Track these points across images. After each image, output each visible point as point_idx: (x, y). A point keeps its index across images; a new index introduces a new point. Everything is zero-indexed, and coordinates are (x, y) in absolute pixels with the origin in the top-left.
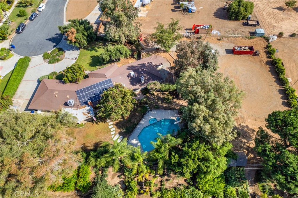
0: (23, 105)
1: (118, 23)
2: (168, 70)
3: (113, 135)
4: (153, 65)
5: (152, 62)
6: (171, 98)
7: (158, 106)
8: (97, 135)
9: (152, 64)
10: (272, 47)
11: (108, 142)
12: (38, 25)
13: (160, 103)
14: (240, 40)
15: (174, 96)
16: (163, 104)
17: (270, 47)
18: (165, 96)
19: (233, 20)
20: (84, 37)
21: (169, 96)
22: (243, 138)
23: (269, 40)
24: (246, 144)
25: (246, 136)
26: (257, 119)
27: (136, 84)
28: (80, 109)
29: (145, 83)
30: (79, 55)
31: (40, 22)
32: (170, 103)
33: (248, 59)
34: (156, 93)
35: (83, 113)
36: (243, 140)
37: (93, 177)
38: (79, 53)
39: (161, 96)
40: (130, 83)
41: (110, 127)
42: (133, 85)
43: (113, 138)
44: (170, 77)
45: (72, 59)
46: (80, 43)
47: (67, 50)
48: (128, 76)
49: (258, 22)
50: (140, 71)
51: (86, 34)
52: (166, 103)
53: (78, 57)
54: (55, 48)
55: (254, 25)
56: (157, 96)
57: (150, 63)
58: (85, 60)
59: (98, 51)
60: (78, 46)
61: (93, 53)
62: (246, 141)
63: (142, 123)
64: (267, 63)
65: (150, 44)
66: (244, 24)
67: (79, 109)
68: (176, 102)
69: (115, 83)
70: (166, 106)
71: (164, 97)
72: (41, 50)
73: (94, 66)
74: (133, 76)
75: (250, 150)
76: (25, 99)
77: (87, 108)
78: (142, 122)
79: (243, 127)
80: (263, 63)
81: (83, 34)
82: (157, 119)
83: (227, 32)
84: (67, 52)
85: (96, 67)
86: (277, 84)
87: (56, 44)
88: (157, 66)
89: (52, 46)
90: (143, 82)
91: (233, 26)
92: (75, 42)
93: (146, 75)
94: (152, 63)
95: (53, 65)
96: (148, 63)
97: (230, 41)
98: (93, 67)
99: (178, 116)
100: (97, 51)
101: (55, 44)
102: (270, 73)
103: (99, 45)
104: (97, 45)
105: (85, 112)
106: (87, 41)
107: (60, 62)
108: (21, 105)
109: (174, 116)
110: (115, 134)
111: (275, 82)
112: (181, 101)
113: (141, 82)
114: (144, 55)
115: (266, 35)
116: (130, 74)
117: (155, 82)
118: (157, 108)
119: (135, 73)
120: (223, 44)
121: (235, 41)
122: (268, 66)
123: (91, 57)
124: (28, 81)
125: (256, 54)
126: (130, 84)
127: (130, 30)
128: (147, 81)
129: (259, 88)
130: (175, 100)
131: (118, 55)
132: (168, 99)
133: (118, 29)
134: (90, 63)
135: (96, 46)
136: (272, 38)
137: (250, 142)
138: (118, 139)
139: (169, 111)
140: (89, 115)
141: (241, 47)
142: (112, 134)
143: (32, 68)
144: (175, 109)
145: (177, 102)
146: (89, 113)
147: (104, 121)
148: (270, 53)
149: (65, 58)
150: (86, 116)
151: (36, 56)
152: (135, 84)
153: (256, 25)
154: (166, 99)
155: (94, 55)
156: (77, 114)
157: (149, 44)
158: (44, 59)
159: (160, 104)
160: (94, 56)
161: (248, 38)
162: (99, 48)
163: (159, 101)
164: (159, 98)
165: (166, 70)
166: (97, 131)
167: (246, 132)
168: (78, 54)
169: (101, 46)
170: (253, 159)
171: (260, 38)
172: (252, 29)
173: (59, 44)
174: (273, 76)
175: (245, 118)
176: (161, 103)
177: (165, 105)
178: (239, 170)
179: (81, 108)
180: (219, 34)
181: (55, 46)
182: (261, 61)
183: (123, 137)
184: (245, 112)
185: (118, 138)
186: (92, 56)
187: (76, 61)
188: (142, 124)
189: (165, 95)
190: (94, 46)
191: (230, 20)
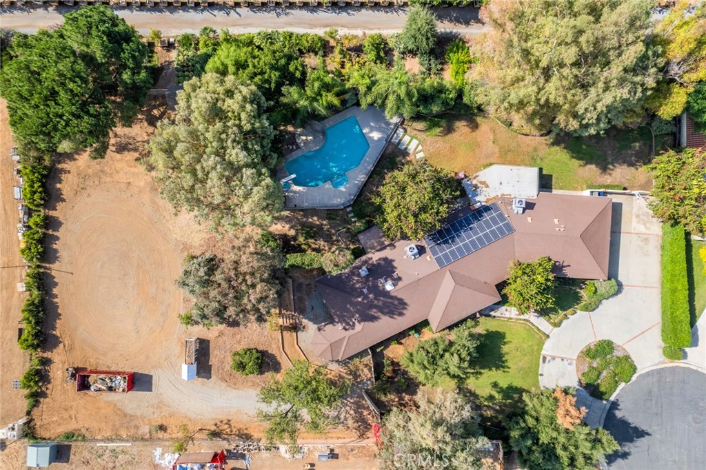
0: (632, 218)
2: (305, 321)
3: (420, 151)
4: (341, 323)
5: (344, 331)
6: (301, 239)
7: (329, 219)
8: (453, 150)
9: (344, 325)
11: (427, 136)
13: (325, 225)
14: (103, 425)
15: (292, 243)
16: (318, 223)
17: (31, 397)
18: (314, 243)
21: (305, 244)
26: (123, 186)
27: (380, 262)
28: (497, 196)
29: (360, 267)
30: (540, 372)
32: (304, 225)
33: (101, 357)
35: (487, 186)
37: (445, 72)
38: (540, 377)
39: (322, 243)
40: (395, 264)
42: (385, 259)
43: (418, 145)
44: (301, 300)
45: (554, 358)
47: (575, 390)
48: (400, 279)
50: (370, 293)
52: (312, 226)
53: (540, 367)
54: (612, 398)
57: (347, 327)
58: (518, 353)
59: (490, 387)
61: (502, 379)
63: (362, 176)
64: (55, 343)
65: (352, 412)
67: (500, 196)
68: (290, 228)
69: (429, 259)
70: (312, 216)
71: (316, 240)
72: (650, 392)
73: (492, 332)
74: (386, 281)
76: (632, 233)
77: (481, 199)
78: (363, 178)
80: (67, 345)
82: (331, 186)
84: (574, 383)
85: (487, 330)
86: (54, 277)
87: (614, 415)
89: (621, 405)
90: (364, 269)
93: (357, 286)
95: (600, 338)
96: (353, 326)
97: (133, 424)
98: (494, 330)
99: (286, 194)
100: (495, 385)
101: (618, 414)
102: (59, 311)
103: (492, 408)
104: (498, 408)
105: (484, 189)
107: (582, 346)
108: (634, 220)
109: (295, 192)
110: (415, 153)
111: (56, 284)
112: (279, 231)
113: (367, 268)
114: (366, 371)
116: (395, 285)
117: (334, 273)
118: (331, 213)
119: (384, 289)
120: (154, 413)
121: (117, 423)
123: (506, 364)
124: (646, 287)
126: (394, 261)
128: (355, 271)
129: (99, 265)
130: (292, 232)
132: (307, 236)
134: (505, 343)
135: (500, 405)
138: (407, 142)
139: (306, 205)
140: (474, 182)
142: (422, 153)
143: (650, 326)
144: (293, 210)
145: (287, 226)
146: (476, 187)
148: (37, 374)
149: (574, 362)
150: (480, 180)
151: (655, 368)
152: (383, 262)
154: (312, 237)
155: (499, 372)
156: (501, 184)
157: (355, 413)
158: (627, 358)
159: (325, 222)
160: (498, 367)
161: (79, 436)
162: (491, 398)
163: (328, 231)
164: (328, 239)
166: (453, 159)
168: (542, 375)
169: (486, 403)
170: (155, 104)
171: (47, 434)
173: (604, 416)
174: (55, 300)
175: (148, 189)
176: (322, 224)
177: (315, 220)
179: (495, 198)
180: (158, 452)
181: (615, 405)
182: (70, 348)
183: (399, 147)
184: (144, 203)
185: (408, 145)
186: (503, 367)
187: (544, 352)
188: (363, 174)
189: (313, 246)
190: (505, 405)
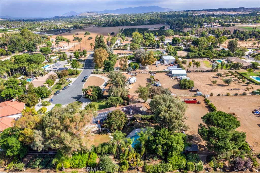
1: (117, 85)
2: (146, 111)
7: (141, 127)
8: (101, 140)
10: (207, 100)
12: (67, 92)
14: (189, 97)
15: (151, 122)
17: (206, 99)
19: (184, 89)
20: (96, 94)
22: (196, 140)
23: (205, 97)
24: (198, 143)
25: (198, 139)
29: (132, 114)
31: (68, 91)
33: (194, 105)
34: (139, 121)
36: (196, 142)
41: (110, 137)
44: (147, 114)
46: (93, 97)
47: (84, 102)
49: (198, 89)
50: (129, 108)
51: (98, 92)
55: (196, 91)
56: (139, 122)
60: (92, 99)
61: (100, 104)
62: (198, 142)
63: (130, 134)
64: (206, 107)
66: (190, 91)
68: (152, 125)
71: (144, 123)
72: (68, 102)
75: (201, 146)
77: (97, 125)
79: (195, 135)
80: (204, 107)
81: (96, 92)
83: (181, 94)
84: (84, 103)
88: (139, 108)
89: (75, 101)
90: (131, 114)
91: (184, 92)
92: (91, 96)
93: (133, 110)
94: (136, 106)
96: (134, 106)
98: (100, 110)
100: (102, 103)
101: (76, 100)
105: (95, 127)
106: (98, 96)
112: (155, 124)
114: (131, 104)
115: (203, 95)
116: (123, 109)
117: (139, 114)
119: (126, 109)
122: (207, 108)
125: (199, 103)
127: (123, 90)
128: (133, 114)
130: (151, 124)
131: (116, 101)
132: (147, 123)
133: (117, 88)
134: (98, 108)
135: (102, 100)
136: (207, 96)
137: (200, 142)
140: (98, 128)
141: (189, 99)
146: (98, 127)
147: (106, 133)
148: (207, 102)
150: (96, 129)
151: (64, 105)
153: (197, 91)
160: (101, 105)
161: (193, 96)
163: (141, 125)
164: (141, 123)
165: (145, 111)
167: (197, 138)
170: (204, 151)
171: (200, 96)
172: (195, 93)
173: (79, 99)
178: (195, 155)
179: (93, 125)
180: (176, 95)
181: (76, 101)
182: (202, 106)
191: (182, 89)
